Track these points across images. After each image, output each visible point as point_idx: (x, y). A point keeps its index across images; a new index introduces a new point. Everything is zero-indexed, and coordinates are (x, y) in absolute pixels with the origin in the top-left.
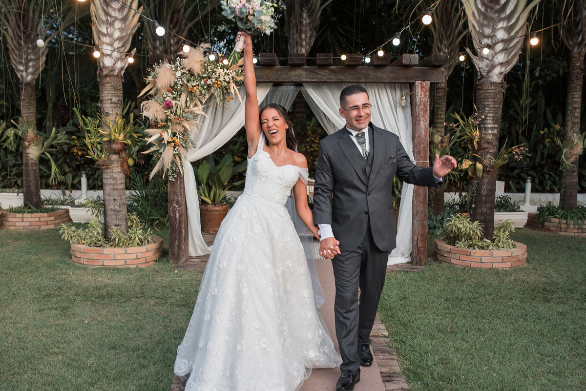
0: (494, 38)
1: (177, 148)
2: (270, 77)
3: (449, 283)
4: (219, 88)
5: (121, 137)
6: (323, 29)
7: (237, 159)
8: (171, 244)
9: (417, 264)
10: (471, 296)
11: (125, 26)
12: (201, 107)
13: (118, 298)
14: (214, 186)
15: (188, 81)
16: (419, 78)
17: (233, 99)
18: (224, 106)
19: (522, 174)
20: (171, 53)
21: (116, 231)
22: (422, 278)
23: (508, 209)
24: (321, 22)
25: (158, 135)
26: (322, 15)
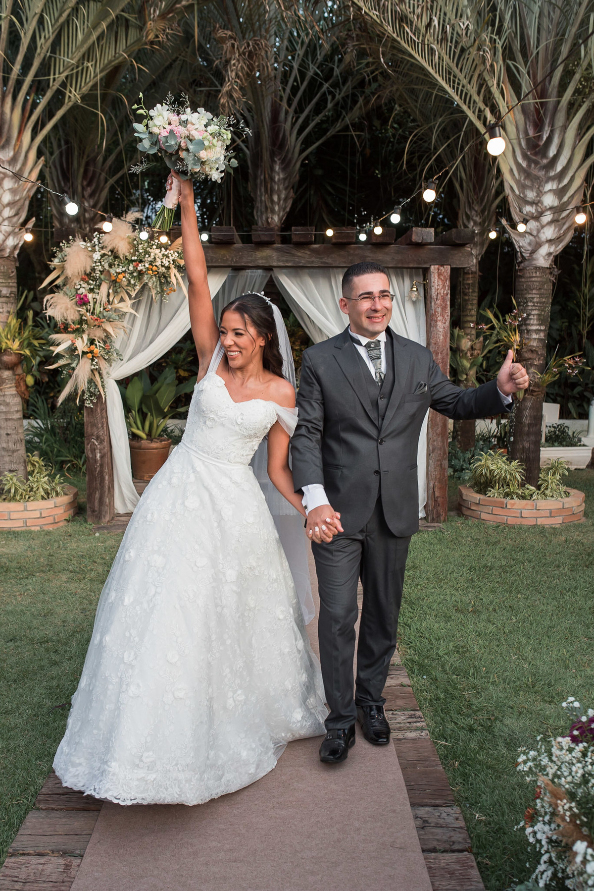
0: (540, 205)
1: (96, 360)
2: (227, 259)
3: (476, 545)
4: (155, 275)
5: (16, 345)
6: (304, 186)
7: (182, 373)
8: (90, 496)
9: (433, 520)
10: (504, 563)
11: (19, 186)
12: (129, 302)
13: (15, 572)
14: (149, 414)
15: (110, 266)
16: (434, 261)
17: (174, 291)
18: (161, 301)
19: (586, 393)
20: (85, 222)
21: (11, 479)
22: (440, 540)
23: (564, 443)
24: (301, 176)
25: (69, 343)
26: (302, 165)
